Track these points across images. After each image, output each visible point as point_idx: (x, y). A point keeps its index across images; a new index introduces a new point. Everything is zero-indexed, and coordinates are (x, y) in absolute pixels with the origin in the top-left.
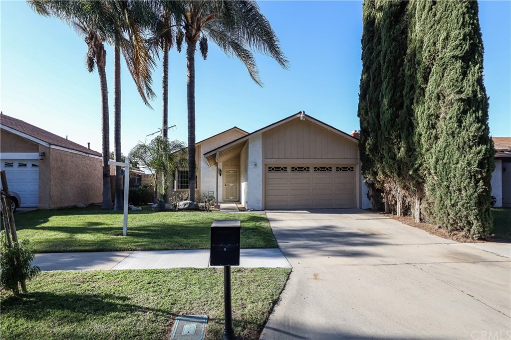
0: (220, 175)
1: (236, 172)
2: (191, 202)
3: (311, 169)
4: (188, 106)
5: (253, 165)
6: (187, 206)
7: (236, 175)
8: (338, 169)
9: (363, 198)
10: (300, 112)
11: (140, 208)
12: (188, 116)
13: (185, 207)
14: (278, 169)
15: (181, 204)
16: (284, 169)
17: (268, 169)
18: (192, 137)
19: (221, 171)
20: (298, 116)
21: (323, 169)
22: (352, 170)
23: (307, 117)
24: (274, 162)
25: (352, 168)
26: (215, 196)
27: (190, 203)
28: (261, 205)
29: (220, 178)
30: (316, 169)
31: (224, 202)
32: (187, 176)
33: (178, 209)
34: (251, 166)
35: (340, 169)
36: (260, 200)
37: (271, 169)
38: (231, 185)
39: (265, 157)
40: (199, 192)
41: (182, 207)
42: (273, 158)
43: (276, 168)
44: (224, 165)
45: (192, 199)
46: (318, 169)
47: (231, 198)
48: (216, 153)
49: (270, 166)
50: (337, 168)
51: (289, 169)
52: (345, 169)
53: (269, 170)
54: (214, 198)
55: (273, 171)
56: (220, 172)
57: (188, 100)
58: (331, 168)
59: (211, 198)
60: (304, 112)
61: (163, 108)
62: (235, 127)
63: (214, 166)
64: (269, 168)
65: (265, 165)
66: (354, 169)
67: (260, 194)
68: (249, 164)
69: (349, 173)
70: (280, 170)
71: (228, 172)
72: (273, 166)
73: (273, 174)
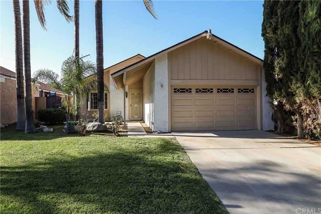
0: (127, 97)
1: (139, 94)
2: (99, 123)
3: (215, 91)
4: (96, 27)
5: (159, 87)
6: (95, 128)
7: (140, 97)
8: (240, 91)
9: (263, 120)
10: (206, 32)
11: (52, 130)
12: (96, 37)
13: (94, 129)
14: (183, 90)
15: (90, 126)
16: (189, 91)
17: (173, 90)
18: (100, 58)
19: (127, 93)
20: (204, 35)
21: (225, 91)
22: (253, 92)
23: (213, 37)
24: (179, 84)
25: (253, 89)
26: (123, 115)
27: (99, 125)
28: (167, 128)
29: (127, 99)
30: (219, 91)
31: (131, 121)
32: (97, 98)
33: (87, 131)
34: (157, 87)
35: (242, 91)
37: (176, 91)
38: (136, 105)
39: (171, 78)
40: (108, 112)
41: (91, 129)
42: (178, 79)
43: (181, 89)
44: (130, 88)
45: (101, 121)
46: (221, 91)
47: (136, 117)
48: (123, 73)
49: (176, 87)
50: (239, 89)
51: (193, 91)
52: (246, 90)
53: (175, 92)
54: (122, 117)
55: (187, 93)
56: (126, 95)
57: (96, 20)
58: (233, 89)
59: (119, 117)
60: (210, 31)
61: (75, 33)
62: (139, 54)
63: (121, 89)
64: (175, 89)
65: (171, 86)
66: (255, 91)
68: (156, 85)
69: (249, 95)
70: (185, 92)
71: (133, 94)
72: (178, 88)
73: (179, 96)
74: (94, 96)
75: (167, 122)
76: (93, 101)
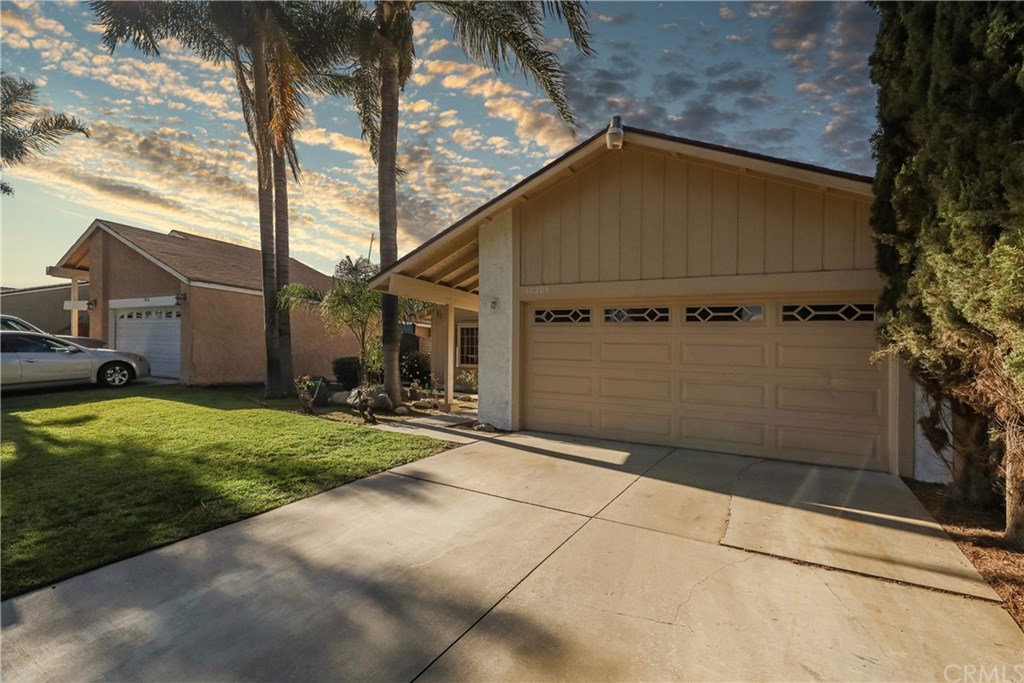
8: (794, 314)
9: (919, 435)
14: (562, 316)
16: (583, 316)
17: (532, 317)
21: (721, 314)
22: (868, 317)
24: (548, 296)
25: (866, 308)
28: (509, 416)
30: (696, 314)
34: (483, 309)
35: (804, 313)
36: (507, 403)
37: (542, 316)
39: (521, 282)
42: (543, 285)
43: (556, 312)
46: (704, 314)
49: (540, 308)
50: (788, 308)
51: (597, 316)
52: (825, 312)
53: (537, 320)
55: (548, 323)
64: (539, 313)
65: (524, 304)
67: (507, 386)
68: (481, 304)
69: (844, 330)
70: (570, 320)
72: (548, 308)
73: (549, 331)
74: (467, 334)
75: (510, 404)
76: (465, 346)
